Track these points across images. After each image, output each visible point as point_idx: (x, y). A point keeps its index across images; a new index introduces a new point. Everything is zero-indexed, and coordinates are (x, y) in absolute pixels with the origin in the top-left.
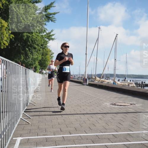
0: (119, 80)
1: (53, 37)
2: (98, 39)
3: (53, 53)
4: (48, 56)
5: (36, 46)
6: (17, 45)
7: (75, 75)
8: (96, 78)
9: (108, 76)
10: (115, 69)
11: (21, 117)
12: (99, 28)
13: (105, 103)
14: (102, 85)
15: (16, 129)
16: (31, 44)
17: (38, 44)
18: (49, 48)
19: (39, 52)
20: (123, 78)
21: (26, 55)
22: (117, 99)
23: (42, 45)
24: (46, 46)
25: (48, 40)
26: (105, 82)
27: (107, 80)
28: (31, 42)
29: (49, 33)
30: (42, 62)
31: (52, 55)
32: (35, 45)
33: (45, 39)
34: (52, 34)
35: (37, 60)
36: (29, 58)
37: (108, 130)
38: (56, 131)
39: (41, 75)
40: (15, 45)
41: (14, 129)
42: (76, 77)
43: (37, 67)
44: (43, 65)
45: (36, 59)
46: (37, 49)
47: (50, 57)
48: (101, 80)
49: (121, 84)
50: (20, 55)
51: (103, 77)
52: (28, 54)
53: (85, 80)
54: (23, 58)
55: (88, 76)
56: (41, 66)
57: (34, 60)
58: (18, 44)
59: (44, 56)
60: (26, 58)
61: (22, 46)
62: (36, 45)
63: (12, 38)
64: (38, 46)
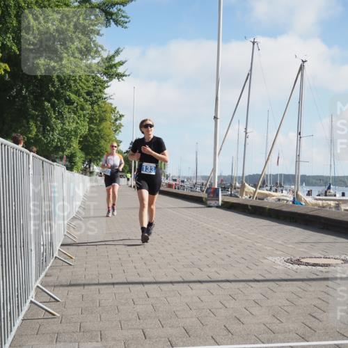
0: (309, 194)
1: (120, 70)
2: (249, 75)
3: (121, 116)
4: (106, 124)
5: (73, 96)
6: (19, 92)
7: (184, 177)
8: (243, 186)
9: (279, 182)
10: (298, 162)
11: (32, 296)
12: (254, 43)
13: (270, 258)
14: (261, 205)
15: (17, 331)
16: (57, 91)
17: (79, 90)
18: (109, 101)
19: (81, 112)
20: (321, 186)
21: (45, 121)
22: (305, 245)
23: (89, 93)
24: (100, 94)
25: (105, 79)
26: (270, 199)
27: (276, 191)
28: (57, 83)
29: (110, 58)
30: (89, 141)
31: (118, 122)
32: (68, 93)
33: (99, 75)
34: (117, 60)
35: (76, 135)
36: (53, 130)
37: (280, 336)
38: (130, 336)
39: (87, 178)
40: (14, 92)
41: (11, 331)
42: (187, 184)
43: (75, 156)
44: (92, 149)
45: (73, 133)
46: (75, 104)
47: (114, 128)
48: (259, 191)
49: (316, 205)
50: (28, 123)
51: (264, 183)
52: (51, 117)
53: (214, 193)
54: (36, 130)
55: (222, 181)
56: (87, 154)
57: (68, 135)
58: (22, 89)
59: (96, 124)
60: (44, 129)
61: (32, 96)
62: (73, 92)
63: (3, 73)
64: (79, 96)
